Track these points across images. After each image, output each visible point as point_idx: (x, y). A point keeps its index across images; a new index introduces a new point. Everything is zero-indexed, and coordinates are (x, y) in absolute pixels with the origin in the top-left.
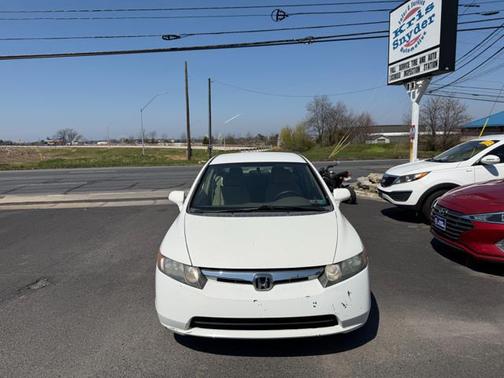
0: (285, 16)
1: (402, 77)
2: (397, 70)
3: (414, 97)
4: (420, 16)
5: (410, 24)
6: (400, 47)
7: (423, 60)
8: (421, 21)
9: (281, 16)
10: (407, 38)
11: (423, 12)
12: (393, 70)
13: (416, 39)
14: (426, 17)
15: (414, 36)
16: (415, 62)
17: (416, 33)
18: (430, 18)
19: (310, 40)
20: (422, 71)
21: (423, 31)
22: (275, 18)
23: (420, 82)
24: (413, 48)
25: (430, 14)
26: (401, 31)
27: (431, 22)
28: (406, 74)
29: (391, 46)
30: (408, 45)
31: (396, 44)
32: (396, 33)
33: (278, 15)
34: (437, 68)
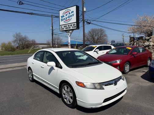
0: (22, 4)
1: (65, 29)
2: (63, 27)
3: (69, 35)
4: (70, 14)
5: (66, 15)
6: (63, 21)
7: (71, 25)
8: (70, 15)
9: (21, 3)
10: (66, 19)
11: (70, 13)
12: (61, 27)
13: (69, 20)
14: (71, 14)
15: (68, 19)
16: (69, 26)
17: (68, 18)
18: (73, 15)
19: (32, 14)
20: (71, 28)
21: (70, 18)
22: (19, 3)
23: (71, 31)
24: (68, 22)
25: (73, 14)
26: (64, 17)
27: (73, 16)
28: (66, 29)
29: (60, 20)
30: (66, 21)
31: (62, 20)
32: (62, 17)
33: (20, 3)
34: (76, 28)
